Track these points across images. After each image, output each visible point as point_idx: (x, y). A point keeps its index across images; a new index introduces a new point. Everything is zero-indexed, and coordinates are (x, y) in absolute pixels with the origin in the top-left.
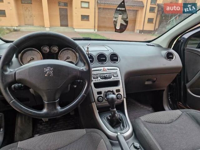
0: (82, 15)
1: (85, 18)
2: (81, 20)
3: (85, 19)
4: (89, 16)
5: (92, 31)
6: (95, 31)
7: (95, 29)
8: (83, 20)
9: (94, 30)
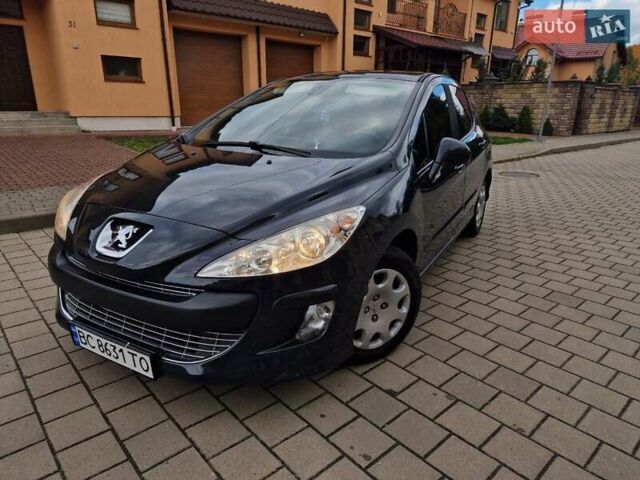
0: (104, 58)
1: (121, 68)
2: (106, 80)
3: (122, 74)
4: (139, 60)
5: (163, 125)
6: (174, 125)
7: (172, 117)
8: (114, 77)
9: (169, 120)
